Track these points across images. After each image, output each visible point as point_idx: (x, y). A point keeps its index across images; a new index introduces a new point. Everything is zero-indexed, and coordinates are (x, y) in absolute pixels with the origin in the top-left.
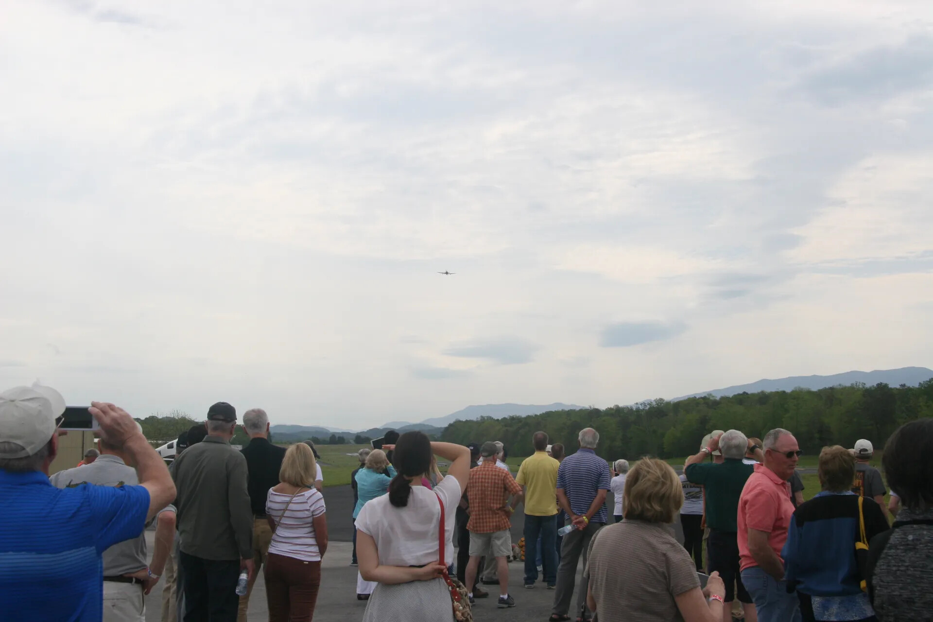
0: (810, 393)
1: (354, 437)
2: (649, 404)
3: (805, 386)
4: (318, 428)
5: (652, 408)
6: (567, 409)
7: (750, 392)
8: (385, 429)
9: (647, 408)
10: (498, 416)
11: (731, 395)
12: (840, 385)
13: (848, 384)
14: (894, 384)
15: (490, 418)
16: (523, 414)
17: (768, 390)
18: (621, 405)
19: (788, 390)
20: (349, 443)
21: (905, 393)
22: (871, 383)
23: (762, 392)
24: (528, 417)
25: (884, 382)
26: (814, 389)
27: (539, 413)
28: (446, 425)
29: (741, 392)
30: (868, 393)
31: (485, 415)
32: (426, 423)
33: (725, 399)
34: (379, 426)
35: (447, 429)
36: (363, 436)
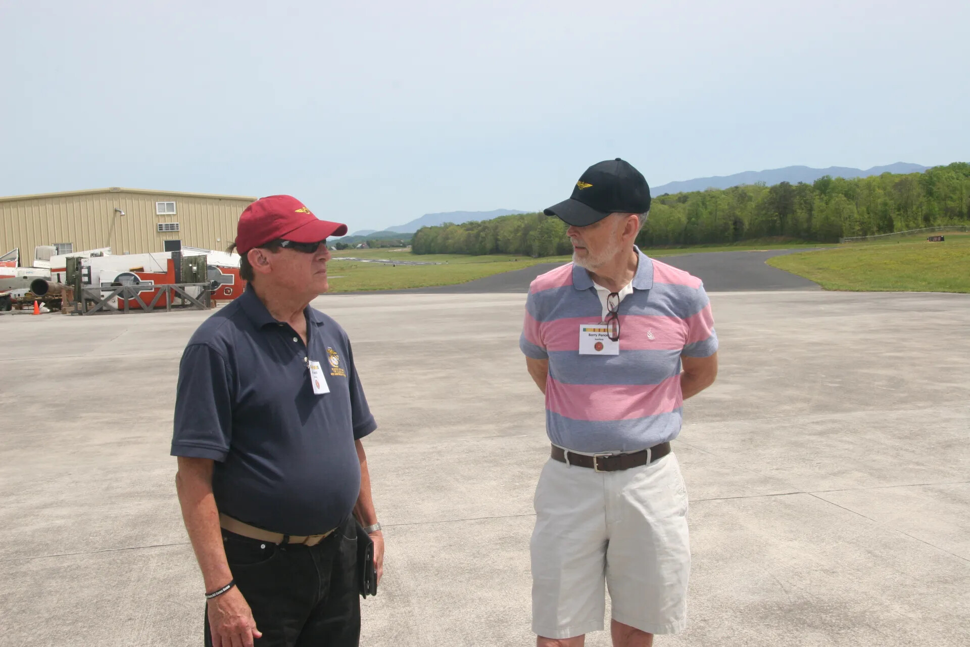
3: (715, 186)
10: (459, 221)
12: (743, 184)
13: (750, 183)
14: (794, 182)
15: (451, 224)
17: (686, 190)
19: (702, 190)
21: (802, 188)
22: (774, 183)
23: (680, 193)
24: (484, 222)
25: (786, 180)
26: (724, 187)
27: (492, 218)
28: (413, 231)
30: (774, 190)
31: (448, 221)
32: (389, 230)
35: (416, 235)
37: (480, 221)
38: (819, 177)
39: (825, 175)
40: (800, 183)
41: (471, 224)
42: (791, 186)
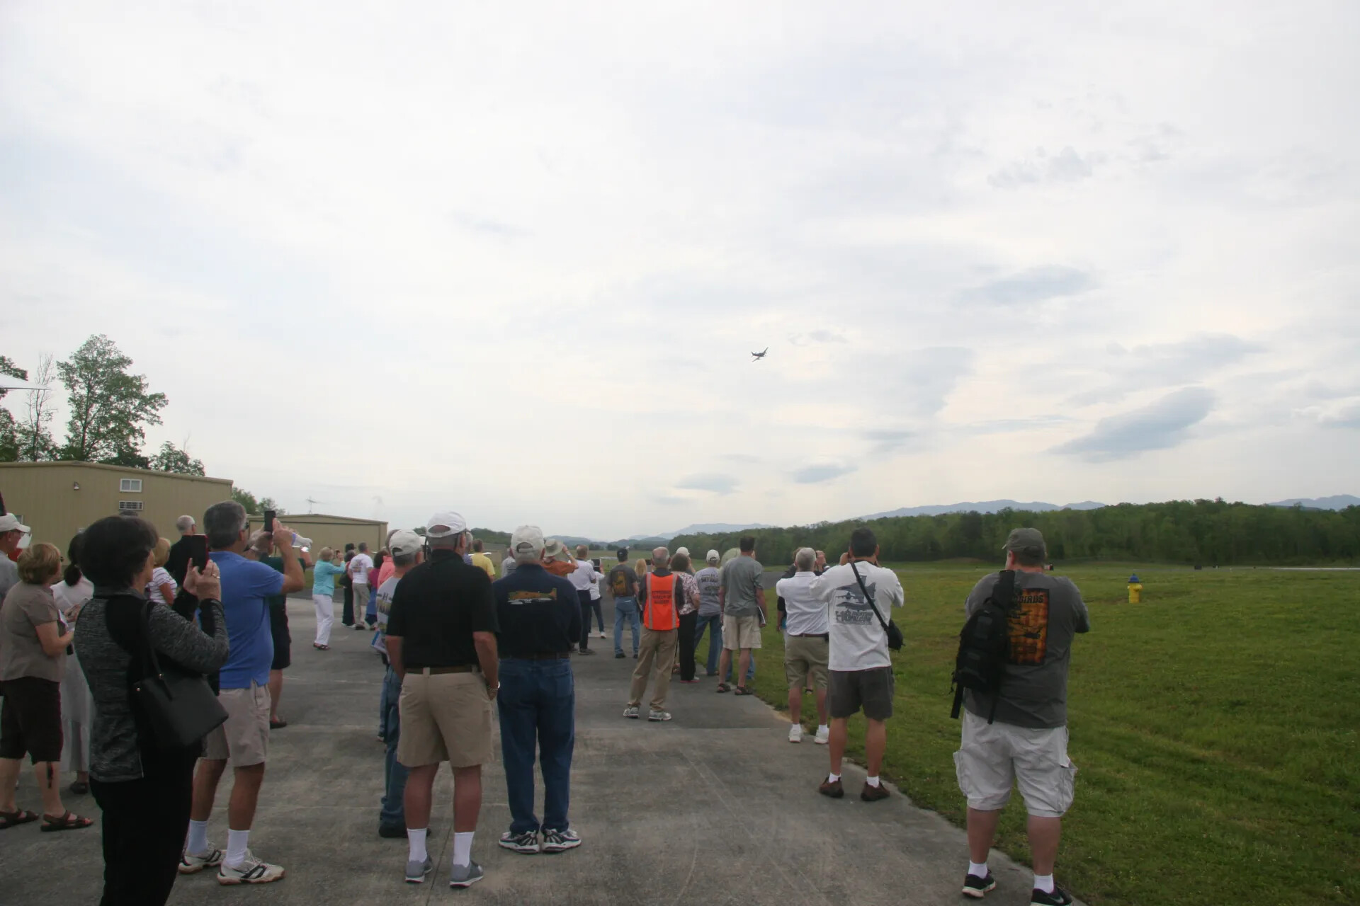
0: (929, 518)
1: (607, 545)
2: (818, 525)
3: (927, 513)
4: (580, 538)
5: (819, 527)
6: (759, 528)
7: (888, 516)
8: (631, 540)
9: (816, 527)
10: (710, 532)
11: (875, 519)
12: (951, 512)
13: (955, 511)
14: (983, 512)
15: (703, 533)
16: (728, 531)
17: (901, 515)
18: (800, 525)
19: (915, 515)
20: (603, 549)
22: (968, 511)
23: (897, 517)
24: (731, 533)
25: (975, 509)
26: (933, 514)
27: (739, 530)
28: (672, 538)
29: (882, 517)
31: (701, 530)
32: (661, 537)
33: (871, 522)
34: (627, 538)
35: (672, 541)
36: (613, 545)
37: (728, 532)
38: (1001, 508)
39: (1007, 506)
40: (988, 512)
41: (720, 534)
42: (979, 515)
